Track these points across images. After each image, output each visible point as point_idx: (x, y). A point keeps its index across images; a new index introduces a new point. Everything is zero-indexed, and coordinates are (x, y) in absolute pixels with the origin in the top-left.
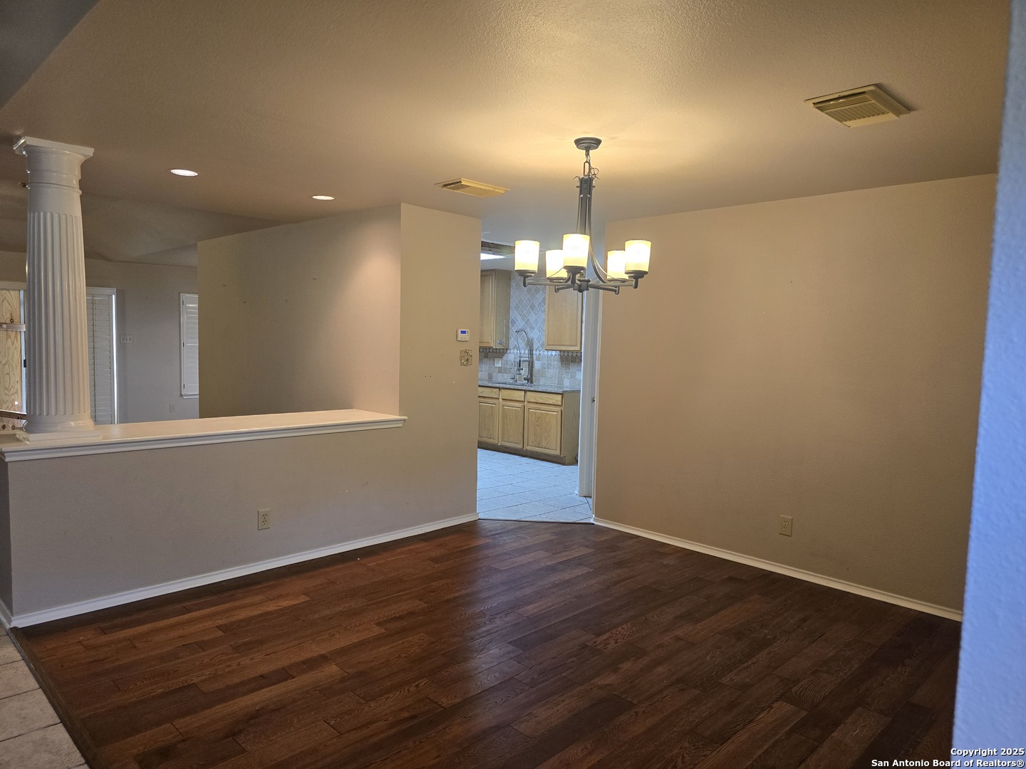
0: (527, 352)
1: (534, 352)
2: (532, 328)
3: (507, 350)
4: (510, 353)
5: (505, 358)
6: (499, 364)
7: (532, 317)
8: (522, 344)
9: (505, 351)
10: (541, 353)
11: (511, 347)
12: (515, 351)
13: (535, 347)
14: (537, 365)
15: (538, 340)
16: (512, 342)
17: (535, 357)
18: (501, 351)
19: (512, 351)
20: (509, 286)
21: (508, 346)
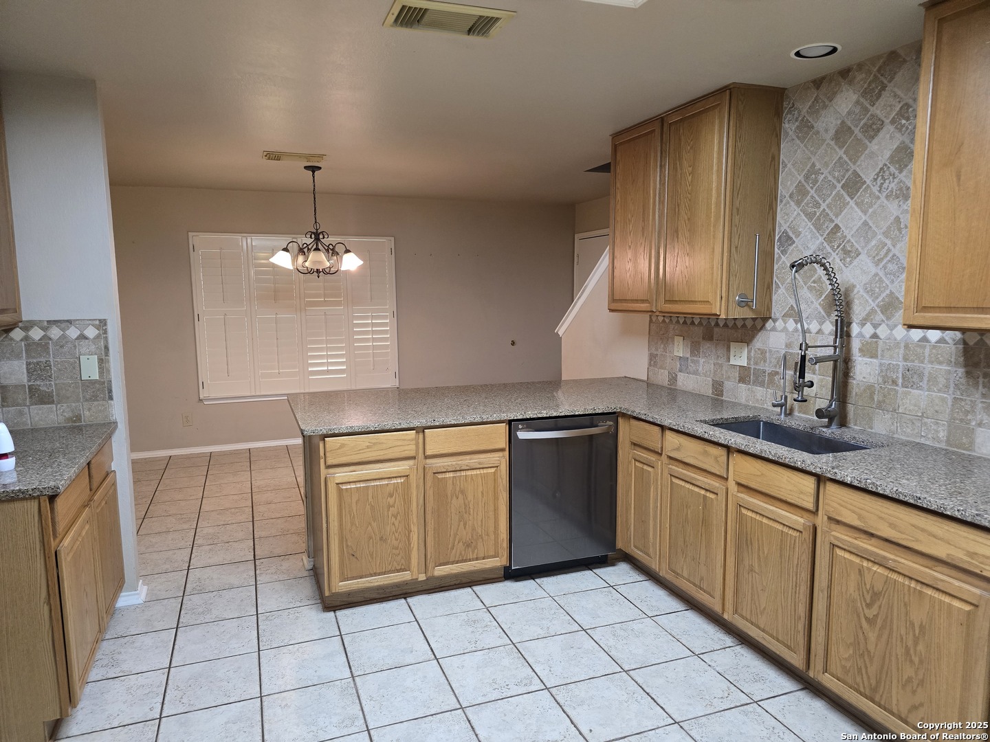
0: (829, 327)
1: (855, 329)
2: (849, 254)
3: (765, 320)
4: (774, 329)
5: (758, 342)
6: (740, 357)
7: (852, 218)
8: (813, 304)
9: (759, 323)
10: (883, 331)
11: (777, 311)
12: (791, 324)
13: (858, 311)
14: (864, 370)
15: (871, 292)
16: (781, 299)
17: (856, 345)
18: (749, 324)
19: (780, 324)
20: (776, 134)
21: (769, 309)
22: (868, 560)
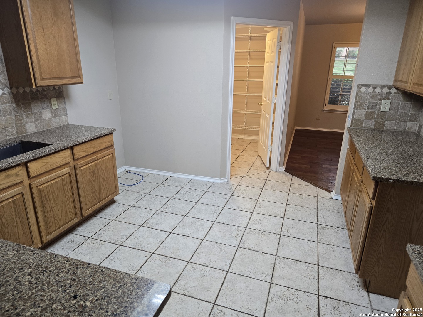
22: (89, 163)
